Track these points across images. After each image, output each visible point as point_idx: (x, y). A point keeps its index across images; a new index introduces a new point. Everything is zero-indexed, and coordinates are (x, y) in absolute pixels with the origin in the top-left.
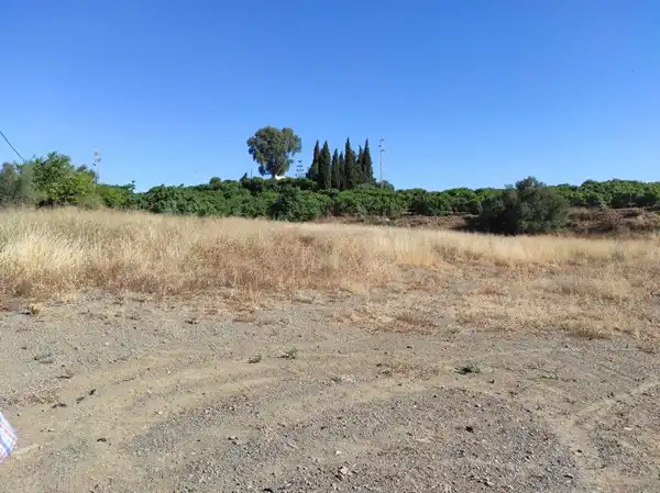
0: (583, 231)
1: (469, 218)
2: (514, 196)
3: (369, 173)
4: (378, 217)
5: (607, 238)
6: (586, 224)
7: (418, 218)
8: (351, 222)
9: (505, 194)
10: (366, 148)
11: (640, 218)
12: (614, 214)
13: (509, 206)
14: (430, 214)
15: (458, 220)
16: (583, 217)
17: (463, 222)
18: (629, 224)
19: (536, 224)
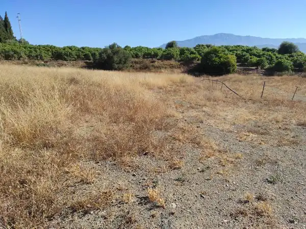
0: (137, 69)
1: (87, 62)
2: (109, 51)
3: (11, 33)
4: (37, 61)
5: (145, 72)
6: (138, 66)
7: (60, 61)
8: (18, 64)
9: (105, 50)
10: (6, 18)
11: (156, 63)
12: (147, 61)
13: (108, 56)
14: (66, 60)
15: (81, 63)
16: (136, 63)
17: (85, 64)
18: (153, 66)
19: (121, 66)
